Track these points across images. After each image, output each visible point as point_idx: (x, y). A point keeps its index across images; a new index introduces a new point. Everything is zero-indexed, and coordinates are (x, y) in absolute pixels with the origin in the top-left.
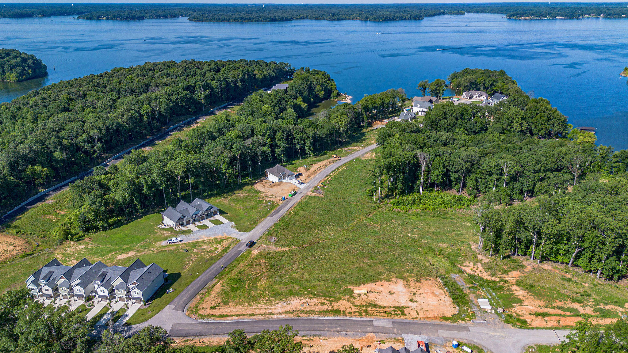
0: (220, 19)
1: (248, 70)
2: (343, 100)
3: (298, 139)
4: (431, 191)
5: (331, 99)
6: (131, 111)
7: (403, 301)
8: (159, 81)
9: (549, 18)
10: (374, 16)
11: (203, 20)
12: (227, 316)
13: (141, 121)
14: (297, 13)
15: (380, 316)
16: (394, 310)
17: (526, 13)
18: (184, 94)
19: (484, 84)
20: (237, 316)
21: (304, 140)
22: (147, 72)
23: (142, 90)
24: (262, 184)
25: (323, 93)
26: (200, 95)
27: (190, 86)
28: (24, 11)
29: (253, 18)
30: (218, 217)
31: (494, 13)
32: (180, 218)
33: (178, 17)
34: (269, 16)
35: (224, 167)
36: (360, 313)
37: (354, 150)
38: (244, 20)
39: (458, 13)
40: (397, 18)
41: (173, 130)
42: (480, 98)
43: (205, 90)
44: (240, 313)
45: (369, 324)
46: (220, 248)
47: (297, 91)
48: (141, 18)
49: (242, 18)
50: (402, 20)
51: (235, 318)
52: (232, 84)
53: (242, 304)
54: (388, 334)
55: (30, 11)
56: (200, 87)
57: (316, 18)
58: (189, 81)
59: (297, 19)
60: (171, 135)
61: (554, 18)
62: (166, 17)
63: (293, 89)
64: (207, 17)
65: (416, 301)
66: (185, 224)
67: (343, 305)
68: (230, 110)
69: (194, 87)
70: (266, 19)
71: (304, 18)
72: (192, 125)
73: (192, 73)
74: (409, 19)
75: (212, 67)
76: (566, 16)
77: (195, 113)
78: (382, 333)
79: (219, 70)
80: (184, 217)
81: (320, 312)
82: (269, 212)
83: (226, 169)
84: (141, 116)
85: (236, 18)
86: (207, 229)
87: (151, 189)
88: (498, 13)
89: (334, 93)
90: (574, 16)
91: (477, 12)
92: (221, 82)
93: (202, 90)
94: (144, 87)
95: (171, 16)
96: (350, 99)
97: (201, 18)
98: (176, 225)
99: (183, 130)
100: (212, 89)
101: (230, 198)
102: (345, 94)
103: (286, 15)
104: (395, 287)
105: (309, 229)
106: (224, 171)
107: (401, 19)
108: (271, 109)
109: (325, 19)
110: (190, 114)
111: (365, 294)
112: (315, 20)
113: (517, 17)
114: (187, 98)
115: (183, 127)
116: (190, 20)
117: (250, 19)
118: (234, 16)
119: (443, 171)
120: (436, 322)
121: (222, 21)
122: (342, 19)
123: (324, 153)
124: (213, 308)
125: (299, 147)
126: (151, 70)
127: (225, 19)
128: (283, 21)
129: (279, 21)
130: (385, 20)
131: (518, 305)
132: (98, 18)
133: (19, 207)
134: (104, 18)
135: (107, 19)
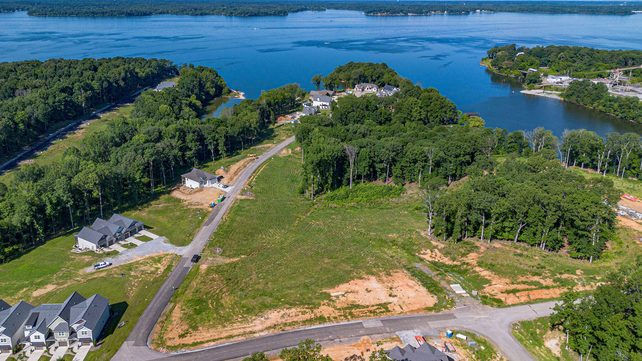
0: (66, 13)
1: (129, 68)
2: (236, 96)
3: (210, 139)
4: (358, 183)
5: (223, 96)
6: (3, 119)
7: (384, 298)
8: (26, 82)
9: (402, 14)
10: (239, 11)
11: (46, 14)
12: (202, 343)
13: (16, 129)
14: (156, 8)
15: (366, 316)
16: (378, 308)
17: (381, 10)
18: (62, 97)
19: (371, 77)
20: (214, 340)
21: (217, 140)
22: (7, 73)
23: (6, 94)
24: (180, 191)
25: (214, 89)
26: (80, 98)
27: (67, 87)
29: (107, 13)
30: (144, 233)
31: (353, 9)
32: (102, 239)
33: (14, 11)
34: (125, 11)
35: (137, 176)
36: (345, 317)
37: (268, 148)
38: (96, 14)
39: (320, 10)
40: (262, 13)
41: (54, 138)
42: (371, 90)
43: (86, 91)
44: (217, 337)
45: (359, 326)
46: (161, 268)
47: (189, 88)
49: (93, 13)
50: (267, 15)
51: (212, 344)
52: (114, 84)
53: (213, 326)
54: (381, 334)
56: (79, 89)
57: (177, 13)
58: (65, 83)
59: (156, 14)
60: (52, 144)
61: (406, 15)
63: (184, 87)
64: (51, 11)
65: (396, 296)
66: (108, 245)
67: (325, 310)
68: (115, 113)
69: (72, 89)
70: (121, 14)
71: (164, 13)
72: (76, 132)
73: (65, 73)
74: (274, 15)
75: (87, 65)
76: (416, 13)
77: (74, 118)
78: (376, 334)
79: (95, 69)
80: (106, 236)
81: (305, 322)
82: (201, 221)
83: (140, 178)
84: (16, 124)
85: (86, 13)
86: (136, 248)
87: (56, 208)
88: (356, 10)
89: (225, 90)
91: (337, 9)
92: (103, 82)
93: (83, 91)
94: (9, 91)
95: (4, 10)
96: (243, 95)
97: (44, 13)
98: (97, 247)
99: (66, 138)
100: (92, 89)
101: (147, 210)
102: (237, 91)
103: (143, 9)
104: (370, 284)
105: (252, 235)
106: (138, 180)
107: (266, 14)
108: (170, 109)
109: (187, 14)
110: (69, 119)
111: (343, 295)
112: (177, 15)
113: (374, 14)
114: (66, 101)
115: (65, 134)
116: (30, 14)
117: (103, 13)
118: (84, 10)
119: (369, 162)
120: (422, 314)
121: (69, 16)
122: (206, 14)
123: (237, 152)
124: (182, 336)
125: (211, 148)
126: (11, 71)
127: (72, 13)
128: (141, 15)
129: (137, 15)
130: (250, 16)
131: (487, 285)
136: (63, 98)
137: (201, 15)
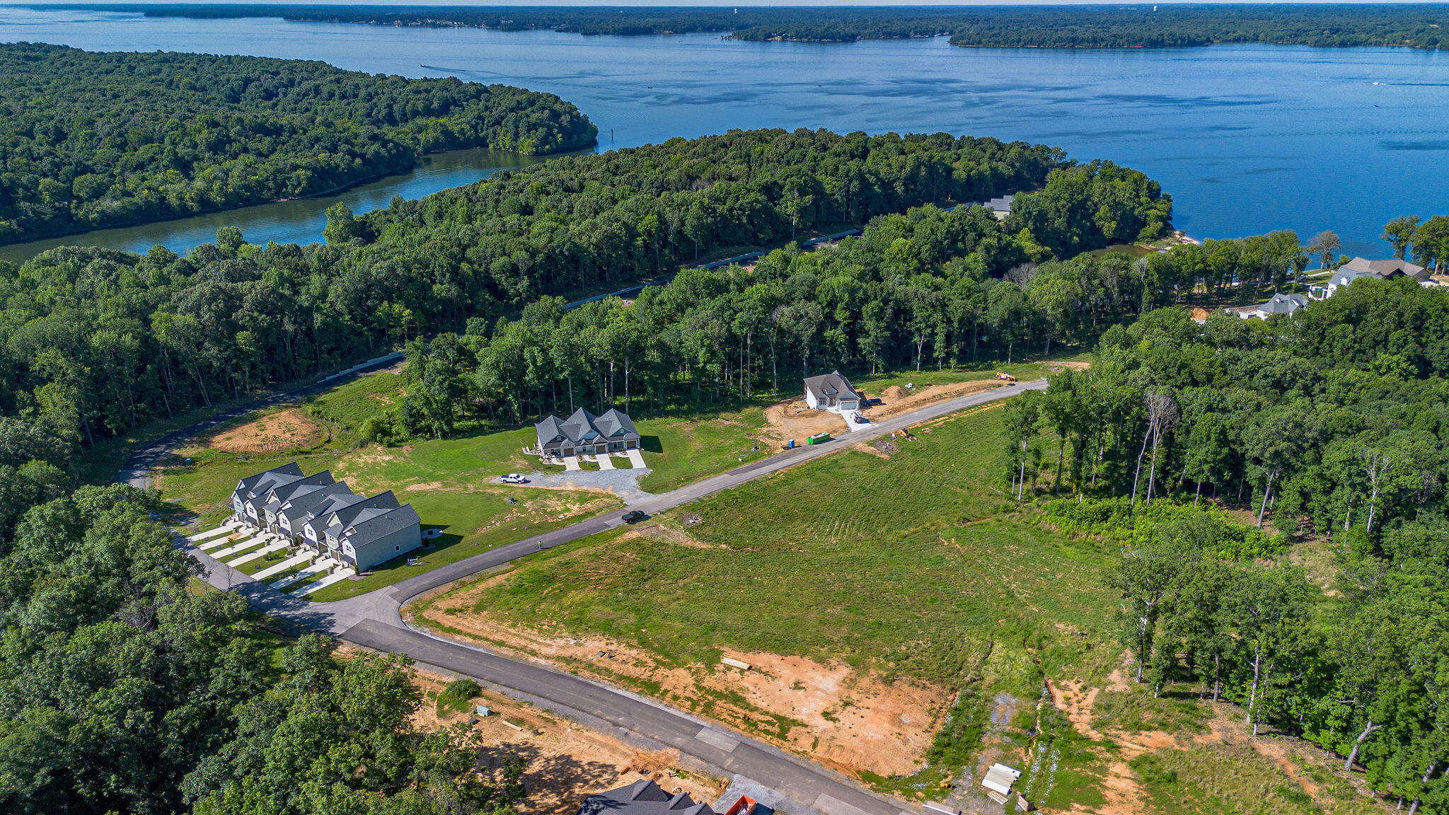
0: (1019, 41)
3: (920, 322)
5: (1135, 244)
6: (615, 224)
7: (808, 709)
11: (980, 42)
12: (460, 632)
13: (629, 245)
15: (729, 723)
16: (768, 722)
20: (475, 637)
22: (714, 149)
23: (679, 186)
25: (1114, 224)
26: (790, 206)
30: (634, 454)
32: (555, 440)
33: (932, 36)
34: (1146, 35)
35: (701, 356)
36: (694, 704)
38: (1080, 43)
43: (804, 194)
44: (484, 635)
45: (688, 729)
46: (574, 511)
48: (850, 39)
51: (469, 640)
53: (501, 619)
54: (708, 762)
56: (790, 190)
57: (1277, 41)
59: (1226, 41)
62: (905, 36)
64: (990, 36)
65: (834, 720)
66: (563, 453)
67: (679, 679)
69: (781, 188)
70: (1135, 43)
71: (1245, 40)
75: (850, 146)
77: (770, 243)
78: (698, 757)
79: (865, 154)
80: (563, 439)
81: (631, 681)
82: (737, 464)
83: (705, 363)
84: (633, 236)
85: (1060, 40)
86: (592, 472)
89: (1150, 230)
93: (796, 194)
94: (685, 180)
95: (916, 34)
97: (978, 39)
100: (819, 191)
103: (1191, 32)
104: (820, 678)
105: (790, 518)
108: (911, 248)
109: (1304, 43)
110: (759, 244)
111: (742, 671)
114: (753, 209)
116: (954, 42)
117: (1094, 41)
120: (841, 776)
121: (1023, 47)
122: (1355, 44)
123: (990, 365)
124: (451, 612)
125: (919, 340)
126: (723, 145)
127: (1031, 42)
128: (1181, 46)
129: (1171, 45)
131: (1083, 808)
132: (767, 38)
133: (348, 371)
134: (778, 38)
135: (784, 39)
137: (1343, 44)
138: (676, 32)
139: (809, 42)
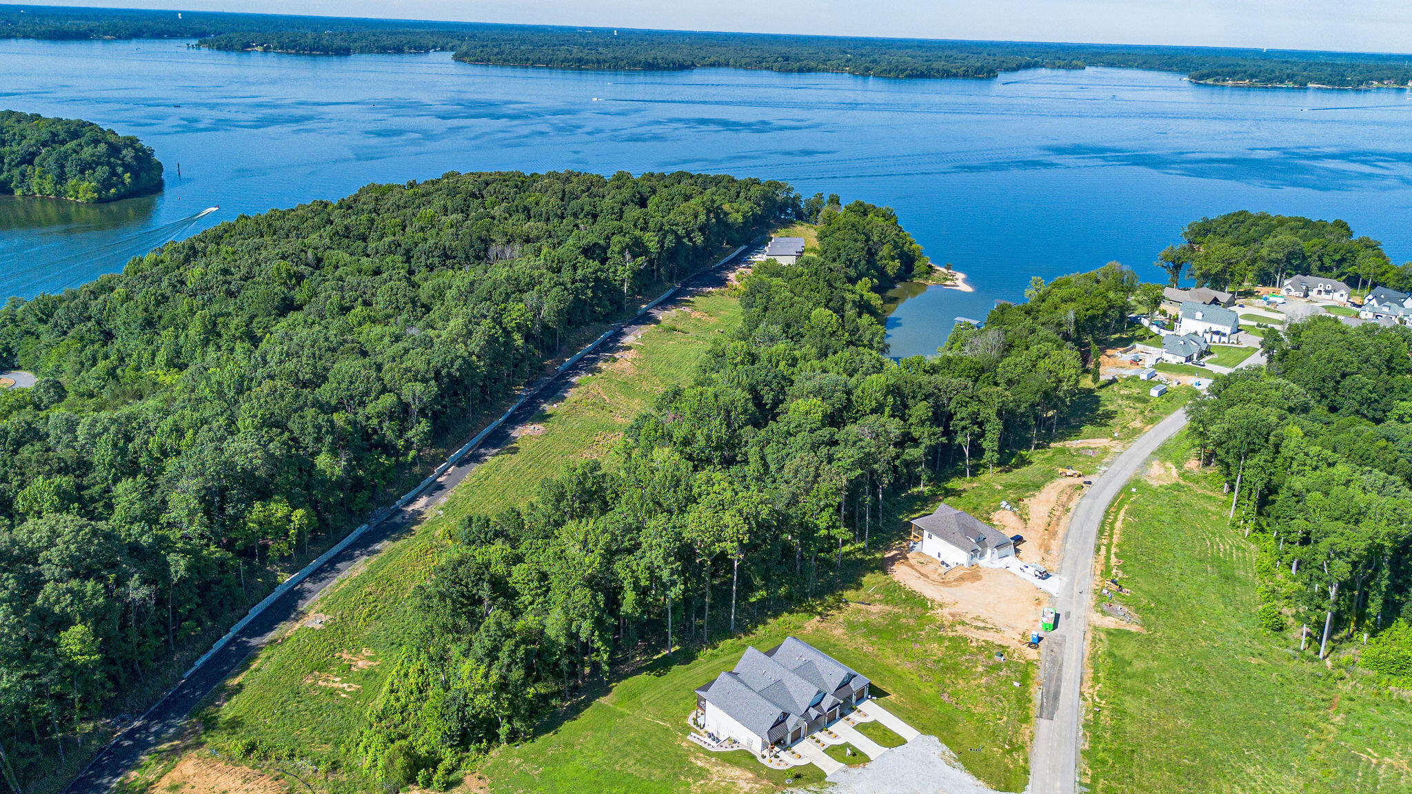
0: (528, 60)
1: (713, 201)
2: (948, 283)
3: (963, 419)
5: (915, 280)
6: (484, 322)
8: (509, 226)
9: (1291, 85)
10: (884, 65)
11: (488, 60)
13: (510, 348)
14: (703, 53)
17: (1235, 73)
18: (591, 270)
19: (1320, 258)
21: (981, 424)
22: (465, 200)
23: (471, 253)
25: (897, 263)
26: (622, 270)
27: (595, 245)
28: (69, 25)
29: (606, 62)
31: (1151, 68)
33: (427, 51)
34: (642, 58)
37: (1105, 451)
38: (585, 64)
39: (1070, 67)
40: (938, 71)
41: (575, 369)
42: (1329, 297)
43: (634, 257)
48: (344, 52)
49: (580, 60)
50: (948, 77)
52: (685, 240)
55: (84, 25)
56: (621, 252)
57: (747, 67)
58: (589, 234)
59: (704, 66)
60: (573, 385)
61: (1303, 87)
62: (399, 50)
64: (498, 53)
66: (790, 741)
68: (687, 310)
69: (604, 249)
70: (635, 65)
71: (720, 65)
72: (617, 355)
73: (587, 208)
74: (964, 75)
75: (626, 193)
76: (1329, 83)
77: (607, 318)
82: (1023, 695)
84: (507, 333)
86: (868, 766)
88: (1159, 69)
89: (919, 266)
90: (1349, 83)
91: (1112, 65)
92: (665, 236)
93: (628, 257)
94: (478, 245)
95: (410, 48)
96: (965, 281)
97: (486, 57)
98: (765, 747)
99: (600, 371)
100: (645, 251)
101: (840, 617)
102: (948, 268)
103: (678, 56)
106: (823, 532)
107: (947, 75)
108: (837, 320)
109: (767, 69)
110: (600, 322)
112: (746, 69)
113: (1217, 80)
114: (597, 280)
115: (595, 360)
116: (459, 58)
117: (599, 62)
118: (562, 55)
121: (533, 66)
122: (810, 70)
123: (1021, 456)
126: (473, 195)
127: (539, 61)
128: (674, 69)
129: (664, 69)
130: (910, 77)
132: (245, 48)
133: (225, 638)
134: (259, 49)
135: (266, 50)
136: (593, 273)
137: (800, 71)
138: (120, 38)
139: (297, 54)
